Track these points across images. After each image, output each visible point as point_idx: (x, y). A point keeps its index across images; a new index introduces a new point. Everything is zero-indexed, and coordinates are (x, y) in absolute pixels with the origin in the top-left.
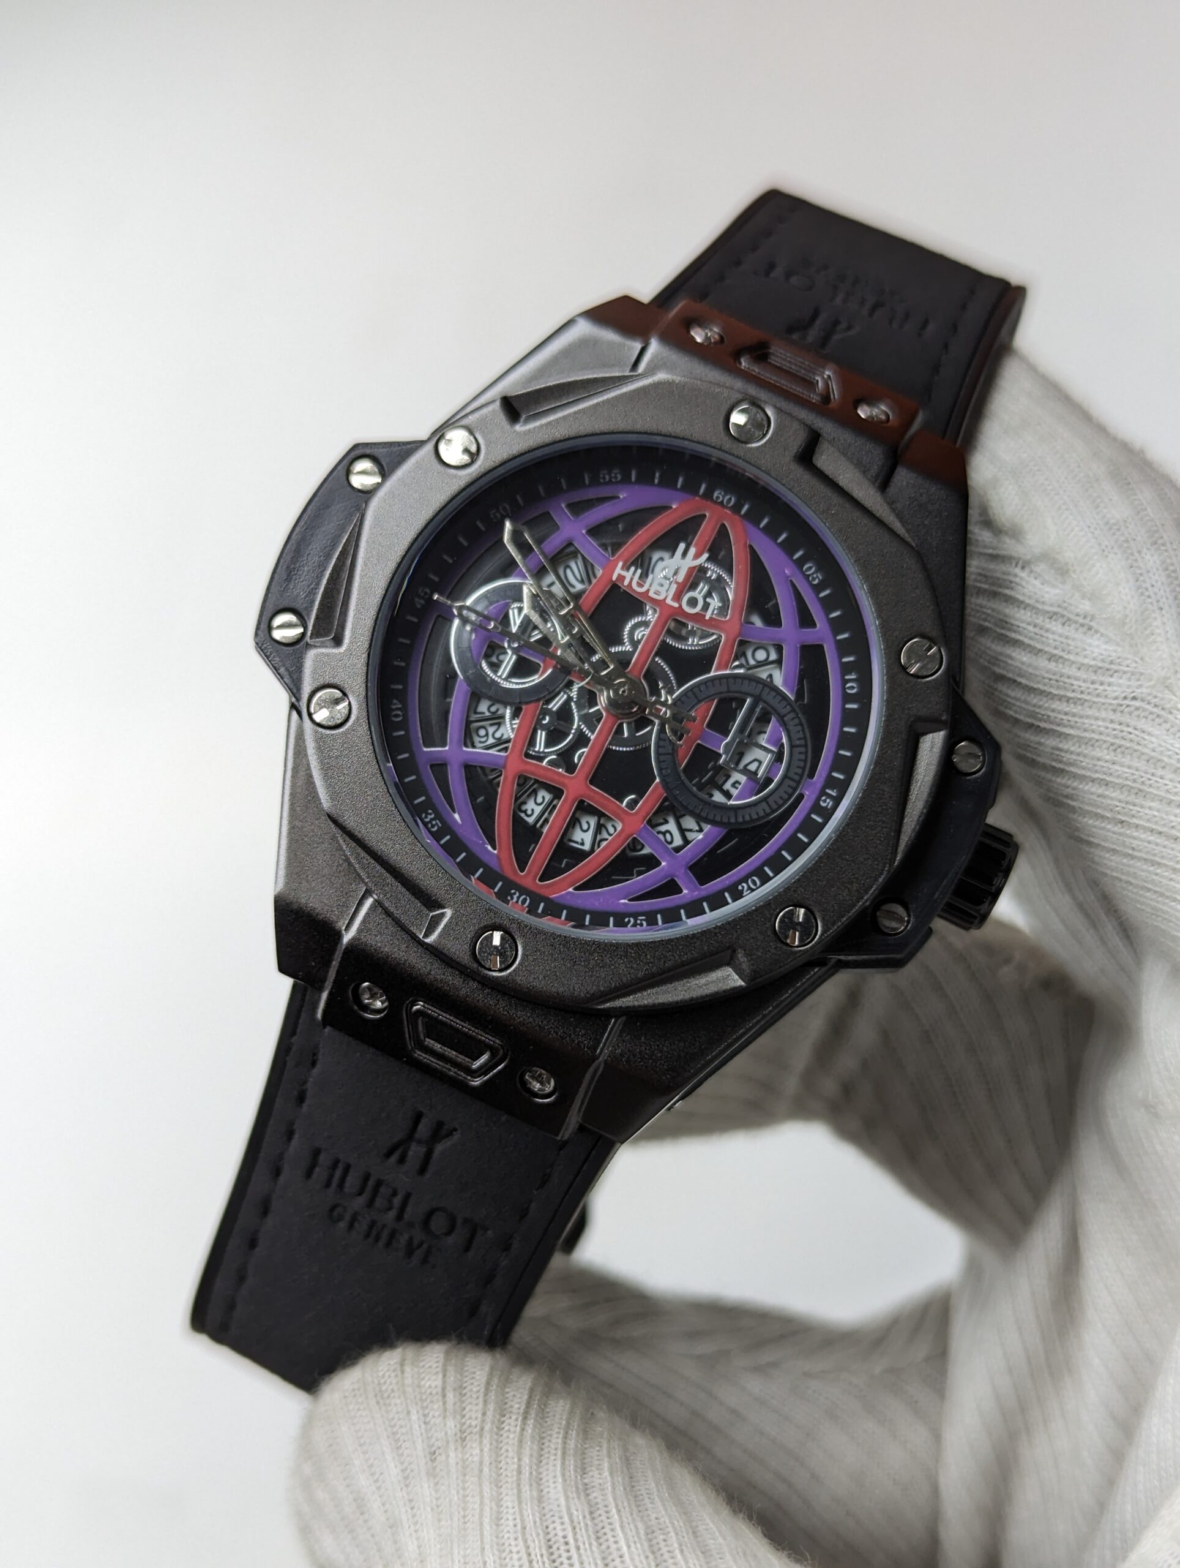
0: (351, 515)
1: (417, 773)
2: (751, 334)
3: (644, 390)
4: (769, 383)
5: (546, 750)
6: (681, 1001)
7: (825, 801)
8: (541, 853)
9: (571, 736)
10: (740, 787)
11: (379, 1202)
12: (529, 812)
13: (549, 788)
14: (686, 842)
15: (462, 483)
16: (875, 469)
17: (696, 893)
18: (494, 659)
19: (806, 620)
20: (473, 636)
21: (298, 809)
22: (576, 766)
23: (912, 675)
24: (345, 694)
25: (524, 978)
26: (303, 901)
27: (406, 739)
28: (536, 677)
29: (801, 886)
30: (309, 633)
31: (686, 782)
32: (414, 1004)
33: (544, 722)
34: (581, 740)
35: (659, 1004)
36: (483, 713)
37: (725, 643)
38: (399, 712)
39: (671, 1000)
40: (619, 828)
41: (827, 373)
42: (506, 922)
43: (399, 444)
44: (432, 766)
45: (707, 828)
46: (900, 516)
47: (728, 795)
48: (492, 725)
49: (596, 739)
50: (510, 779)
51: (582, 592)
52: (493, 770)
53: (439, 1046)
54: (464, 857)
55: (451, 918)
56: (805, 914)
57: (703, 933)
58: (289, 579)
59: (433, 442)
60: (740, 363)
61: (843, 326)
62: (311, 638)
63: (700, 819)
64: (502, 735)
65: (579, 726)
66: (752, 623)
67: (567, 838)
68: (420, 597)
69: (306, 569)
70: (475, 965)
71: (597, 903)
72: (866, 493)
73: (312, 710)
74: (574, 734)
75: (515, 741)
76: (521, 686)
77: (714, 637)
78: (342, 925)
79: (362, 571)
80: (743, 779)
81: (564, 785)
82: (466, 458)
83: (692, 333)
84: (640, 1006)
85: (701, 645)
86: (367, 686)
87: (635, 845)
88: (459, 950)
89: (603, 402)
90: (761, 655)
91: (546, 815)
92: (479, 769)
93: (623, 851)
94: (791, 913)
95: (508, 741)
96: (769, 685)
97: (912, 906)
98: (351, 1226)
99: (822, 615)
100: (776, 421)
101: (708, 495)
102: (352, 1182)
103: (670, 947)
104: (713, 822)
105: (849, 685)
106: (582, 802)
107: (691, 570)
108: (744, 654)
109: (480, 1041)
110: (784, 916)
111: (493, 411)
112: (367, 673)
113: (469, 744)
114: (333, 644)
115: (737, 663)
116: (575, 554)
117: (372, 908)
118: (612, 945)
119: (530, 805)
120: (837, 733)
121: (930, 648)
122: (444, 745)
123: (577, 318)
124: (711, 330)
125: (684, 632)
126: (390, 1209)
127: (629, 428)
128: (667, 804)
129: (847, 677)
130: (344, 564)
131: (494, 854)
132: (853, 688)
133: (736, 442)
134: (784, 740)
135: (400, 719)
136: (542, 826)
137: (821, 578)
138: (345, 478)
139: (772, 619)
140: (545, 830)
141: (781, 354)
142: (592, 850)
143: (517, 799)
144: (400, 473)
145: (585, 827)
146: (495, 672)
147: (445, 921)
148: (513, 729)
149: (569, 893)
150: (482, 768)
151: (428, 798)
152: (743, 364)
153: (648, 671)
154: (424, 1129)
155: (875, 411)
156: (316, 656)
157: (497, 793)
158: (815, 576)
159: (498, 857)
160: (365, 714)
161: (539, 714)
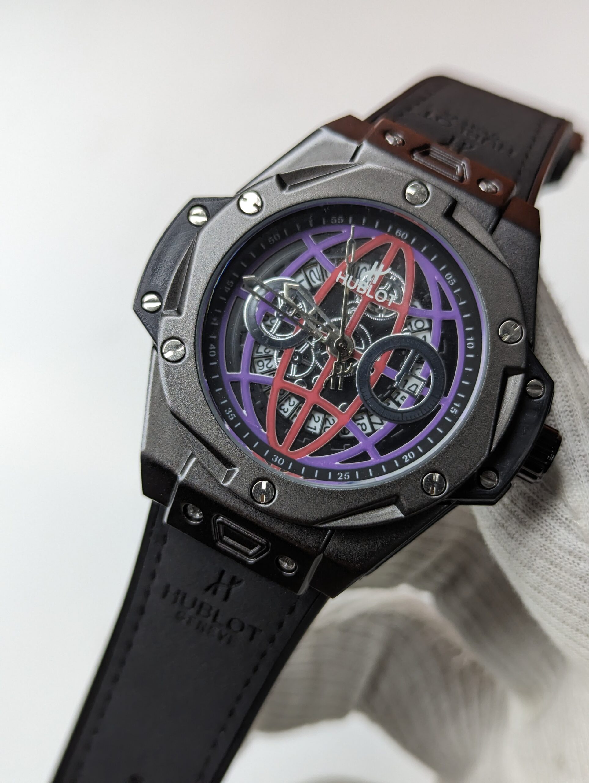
0: (189, 239)
1: (223, 386)
2: (420, 139)
3: (357, 173)
4: (429, 169)
5: (296, 376)
6: (367, 524)
7: (453, 410)
8: (291, 435)
9: (311, 368)
10: (405, 400)
11: (203, 612)
12: (286, 410)
13: (297, 397)
14: (374, 430)
15: (252, 224)
16: (487, 222)
17: (378, 460)
18: (268, 323)
19: (446, 306)
20: (257, 309)
21: (155, 405)
22: (313, 384)
23: (505, 342)
24: (182, 343)
25: (279, 509)
26: (157, 458)
27: (217, 367)
28: (292, 333)
29: (438, 461)
30: (163, 307)
31: (375, 396)
32: (218, 517)
33: (295, 360)
34: (316, 371)
35: (355, 526)
36: (261, 353)
37: (400, 317)
38: (214, 352)
39: (361, 523)
40: (336, 421)
41: (463, 163)
42: (270, 477)
43: (218, 199)
44: (231, 383)
45: (386, 423)
46: (501, 249)
47: (398, 404)
48: (266, 360)
49: (324, 370)
50: (275, 390)
51: (319, 287)
52: (266, 386)
53: (231, 540)
54: (248, 435)
55: (239, 473)
56: (439, 477)
57: (381, 486)
58: (153, 275)
59: (237, 199)
60: (413, 157)
61: (468, 145)
62: (164, 310)
63: (383, 417)
64: (272, 366)
65: (315, 362)
66: (415, 307)
67: (306, 425)
68: (228, 286)
69: (163, 269)
70: (251, 500)
71: (322, 464)
72: (482, 236)
73: (164, 351)
74: (312, 367)
75: (278, 370)
76: (283, 339)
77: (394, 314)
78: (178, 472)
79: (194, 272)
80: (407, 396)
81: (306, 396)
82: (255, 210)
83: (387, 139)
84: (344, 527)
85: (386, 318)
86: (195, 339)
87: (344, 431)
88: (243, 491)
89: (334, 179)
90: (419, 325)
91: (295, 412)
92: (258, 386)
93: (338, 435)
94: (432, 476)
95: (275, 369)
96: (423, 343)
97: (500, 473)
98: (188, 622)
99: (455, 303)
100: (432, 193)
101: (393, 233)
102: (188, 602)
103: (362, 494)
104: (389, 420)
105: (469, 344)
106: (315, 406)
107: (381, 277)
108: (410, 324)
109: (254, 540)
110: (427, 478)
111: (271, 183)
112: (195, 331)
113: (253, 370)
114: (176, 314)
115: (406, 329)
116: (316, 264)
117: (196, 463)
118: (329, 491)
119: (286, 406)
120: (461, 372)
121: (516, 327)
122: (239, 371)
123: (322, 129)
124: (397, 137)
125: (376, 310)
126: (209, 615)
127: (348, 195)
128: (363, 408)
129: (468, 339)
130: (184, 268)
131: (264, 434)
132: (471, 346)
133: (409, 204)
134: (431, 374)
135: (214, 355)
136: (293, 418)
137: (455, 282)
138: (186, 217)
139: (427, 305)
140: (294, 421)
141: (437, 151)
142: (320, 434)
143: (279, 403)
144: (218, 217)
145: (317, 419)
146: (269, 330)
147: (235, 474)
148: (278, 363)
149: (307, 458)
150: (260, 385)
151: (229, 401)
152: (415, 157)
153: (355, 332)
154: (226, 579)
155: (490, 186)
156: (167, 321)
157: (267, 399)
158: (452, 280)
159: (267, 435)
160: (193, 354)
161: (293, 355)
